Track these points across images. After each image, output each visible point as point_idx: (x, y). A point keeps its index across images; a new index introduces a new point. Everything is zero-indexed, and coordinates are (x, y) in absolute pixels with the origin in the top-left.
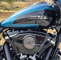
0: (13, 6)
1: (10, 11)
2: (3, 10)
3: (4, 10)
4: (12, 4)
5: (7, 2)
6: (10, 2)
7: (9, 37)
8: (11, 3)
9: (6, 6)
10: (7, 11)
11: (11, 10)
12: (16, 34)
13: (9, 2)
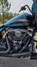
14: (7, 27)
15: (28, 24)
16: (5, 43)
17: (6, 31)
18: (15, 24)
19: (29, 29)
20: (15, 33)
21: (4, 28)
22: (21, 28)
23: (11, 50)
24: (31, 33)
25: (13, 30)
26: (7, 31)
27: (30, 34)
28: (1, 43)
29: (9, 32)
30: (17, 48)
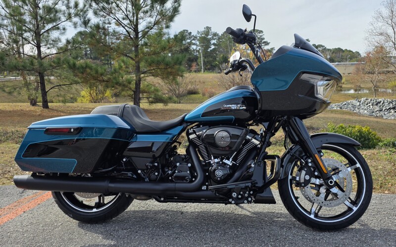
0: (179, 90)
1: (171, 106)
2: (147, 104)
3: (152, 102)
4: (177, 84)
5: (163, 78)
6: (171, 77)
7: (196, 134)
8: (174, 79)
9: (157, 90)
10: (160, 106)
11: (175, 102)
12: (204, 131)
13: (167, 78)
14: (192, 123)
15: (248, 115)
16: (189, 165)
17: (191, 134)
18: (213, 115)
19: (251, 127)
20: (214, 138)
21: (185, 125)
22: (223, 124)
23: (203, 184)
24: (256, 136)
25: (209, 132)
26: (194, 132)
27: (254, 140)
28: (178, 164)
29: (199, 137)
30: (219, 173)
